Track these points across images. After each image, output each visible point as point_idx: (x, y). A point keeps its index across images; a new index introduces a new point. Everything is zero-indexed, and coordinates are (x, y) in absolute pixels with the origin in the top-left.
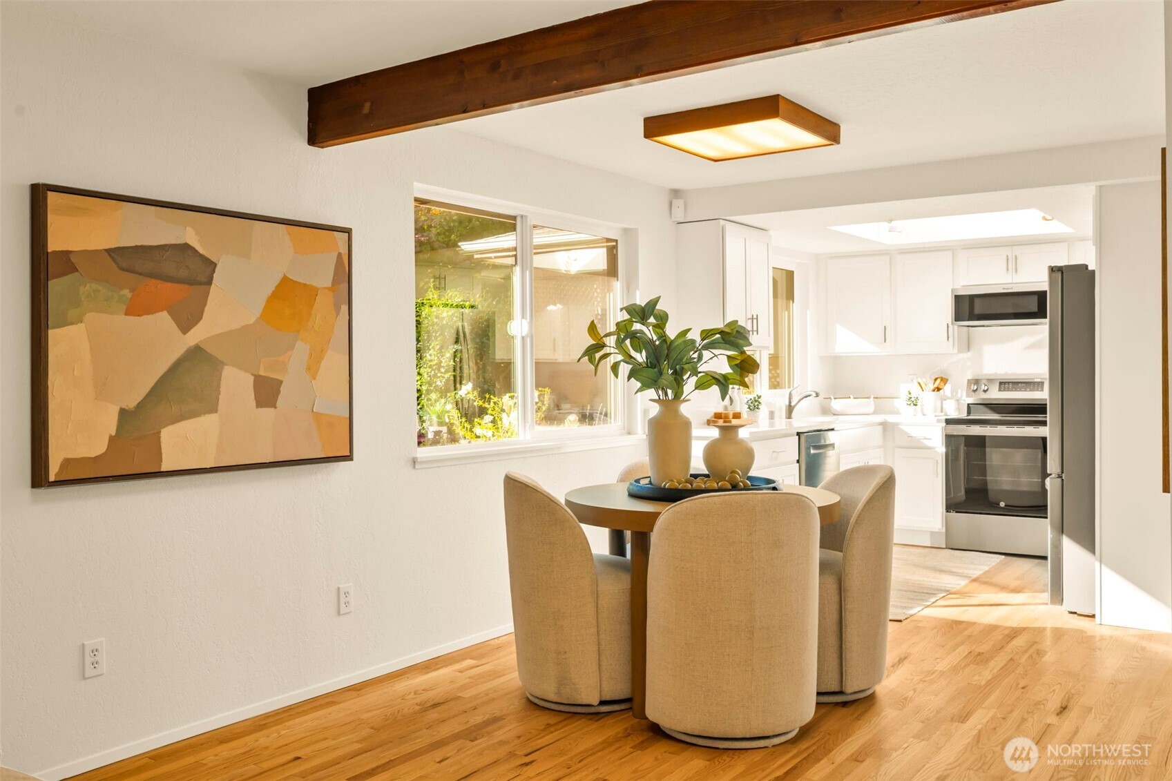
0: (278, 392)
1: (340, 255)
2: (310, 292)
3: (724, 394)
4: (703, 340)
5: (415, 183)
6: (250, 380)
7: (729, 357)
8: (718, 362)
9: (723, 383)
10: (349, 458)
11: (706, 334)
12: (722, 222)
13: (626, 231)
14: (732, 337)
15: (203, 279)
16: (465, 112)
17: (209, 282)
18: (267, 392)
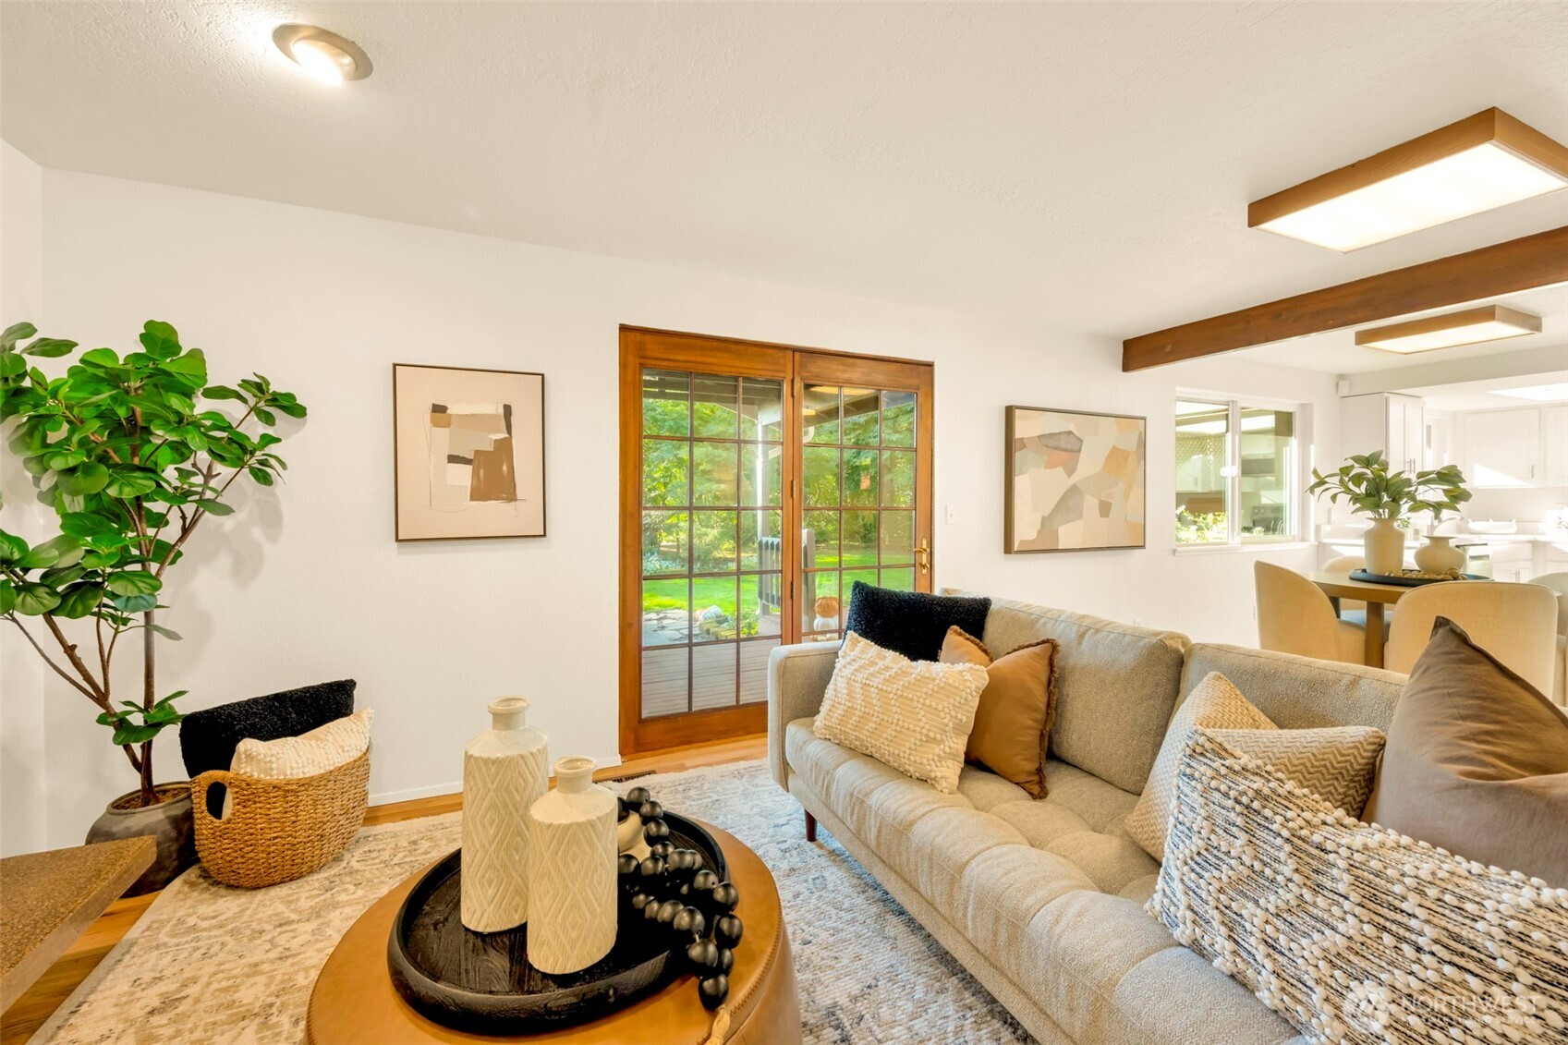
0: (1110, 509)
1: (1140, 433)
2: (1126, 454)
3: (1437, 517)
4: (1418, 478)
5: (1177, 388)
6: (1098, 502)
7: (1444, 490)
8: (1435, 493)
9: (1437, 507)
10: (1143, 547)
11: (1421, 475)
12: (1386, 395)
13: (1302, 406)
14: (1449, 477)
15: (1077, 449)
16: (1250, 345)
17: (1079, 451)
18: (1105, 509)
